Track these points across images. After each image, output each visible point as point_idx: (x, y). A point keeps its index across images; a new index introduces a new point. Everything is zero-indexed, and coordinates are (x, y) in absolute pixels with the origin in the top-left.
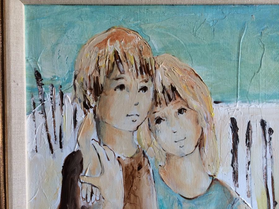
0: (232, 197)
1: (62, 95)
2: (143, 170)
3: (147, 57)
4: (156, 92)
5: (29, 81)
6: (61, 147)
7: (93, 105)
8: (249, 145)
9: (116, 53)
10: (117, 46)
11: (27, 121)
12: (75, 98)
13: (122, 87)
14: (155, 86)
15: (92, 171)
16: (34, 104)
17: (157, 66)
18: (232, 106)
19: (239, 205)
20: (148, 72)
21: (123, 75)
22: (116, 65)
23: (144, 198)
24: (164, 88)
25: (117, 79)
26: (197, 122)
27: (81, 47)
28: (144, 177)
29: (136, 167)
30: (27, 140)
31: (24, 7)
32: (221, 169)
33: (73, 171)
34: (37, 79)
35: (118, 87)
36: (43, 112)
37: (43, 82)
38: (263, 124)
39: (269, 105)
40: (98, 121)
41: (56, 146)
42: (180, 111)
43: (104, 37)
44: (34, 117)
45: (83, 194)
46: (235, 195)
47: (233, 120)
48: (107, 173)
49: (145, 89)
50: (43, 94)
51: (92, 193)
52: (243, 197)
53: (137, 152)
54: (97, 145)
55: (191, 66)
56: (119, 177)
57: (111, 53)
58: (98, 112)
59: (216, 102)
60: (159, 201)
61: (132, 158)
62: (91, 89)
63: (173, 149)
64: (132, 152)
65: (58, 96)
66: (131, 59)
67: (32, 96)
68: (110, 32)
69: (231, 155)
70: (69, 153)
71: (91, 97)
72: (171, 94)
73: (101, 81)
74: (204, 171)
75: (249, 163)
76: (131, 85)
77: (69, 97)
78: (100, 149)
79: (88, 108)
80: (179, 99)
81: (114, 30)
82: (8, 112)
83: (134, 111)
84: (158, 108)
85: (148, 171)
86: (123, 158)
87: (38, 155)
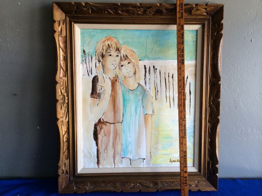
0: (144, 89)
1: (92, 57)
2: (117, 81)
3: (118, 46)
4: (121, 57)
5: (81, 53)
6: (91, 74)
7: (101, 61)
8: (150, 73)
9: (109, 45)
10: (109, 42)
11: (81, 65)
12: (96, 59)
13: (110, 55)
14: (121, 55)
15: (101, 82)
16: (83, 60)
17: (121, 49)
18: (144, 61)
19: (147, 92)
20: (119, 50)
21: (111, 52)
22: (108, 48)
23: (118, 90)
24: (124, 56)
25: (109, 53)
26: (134, 66)
27: (98, 42)
28: (118, 83)
29: (115, 81)
30: (81, 72)
31: (80, 30)
32: (141, 81)
33: (95, 82)
34: (84, 53)
35: (109, 55)
36: (86, 63)
37: (86, 53)
38: (154, 67)
39: (155, 61)
40: (103, 66)
41: (90, 74)
42: (129, 63)
43: (105, 39)
44: (83, 65)
45: (98, 89)
46: (145, 89)
47: (145, 66)
48: (106, 82)
49: (118, 56)
50: (86, 57)
51: (101, 88)
52: (148, 89)
53: (115, 76)
54: (103, 73)
55: (132, 49)
56: (110, 84)
57: (107, 44)
58: (103, 63)
59: (140, 60)
60: (122, 91)
61: (114, 78)
62: (101, 56)
63: (127, 75)
64: (114, 76)
65: (90, 58)
66: (113, 47)
67: (82, 58)
68: (107, 38)
69: (144, 77)
70: (94, 76)
71: (101, 58)
72: (126, 57)
73: (104, 53)
74: (136, 82)
75: (150, 79)
76: (113, 55)
77: (94, 58)
78: (104, 75)
79: (100, 62)
80: (128, 59)
81: (108, 37)
82: (76, 63)
83: (114, 63)
84: (122, 62)
85: (119, 82)
86: (111, 78)
87: (84, 77)
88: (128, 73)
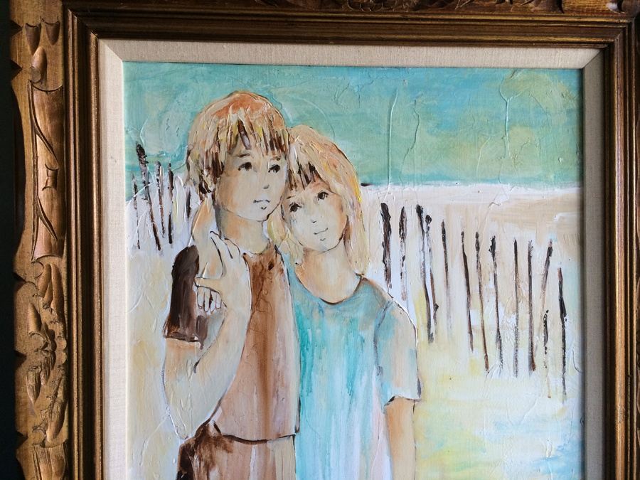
0: (384, 300)
1: (171, 175)
2: (275, 270)
3: (279, 129)
4: (290, 172)
6: (171, 242)
7: (211, 189)
8: (403, 236)
9: (240, 124)
10: (242, 115)
11: (127, 208)
12: (188, 180)
13: (248, 166)
14: (289, 164)
15: (211, 272)
16: (136, 187)
17: (291, 140)
18: (382, 188)
19: (393, 309)
20: (280, 147)
21: (249, 151)
22: (240, 139)
23: (277, 304)
24: (300, 167)
25: (242, 156)
26: (342, 209)
27: (196, 115)
28: (277, 277)
29: (267, 266)
30: (126, 233)
31: (122, 64)
32: (370, 266)
33: (187, 272)
34: (140, 156)
35: (243, 166)
36: (148, 197)
37: (147, 159)
38: (419, 210)
39: (425, 188)
40: (218, 209)
41: (164, 241)
42: (321, 196)
43: (225, 103)
44: (135, 204)
45: (199, 300)
46: (387, 298)
47: (384, 206)
48: (229, 274)
49: (276, 168)
50: (147, 175)
51: (211, 299)
52: (397, 299)
53: (267, 247)
54: (216, 239)
55: (332, 140)
56: (245, 279)
57: (234, 123)
58: (217, 197)
59: (364, 185)
60: (296, 307)
61: (261, 254)
62: (208, 168)
63: (312, 242)
64: (262, 247)
65: (166, 177)
66: (259, 131)
67: (133, 177)
68: (232, 98)
69: (383, 249)
71: (208, 178)
72: (309, 174)
73: (222, 158)
74: (351, 269)
75: (404, 258)
76: (259, 163)
77: (180, 178)
78: (221, 244)
79: (205, 193)
80: (318, 181)
81: (237, 95)
82: (103, 196)
83: (264, 196)
84: (293, 192)
85: (282, 271)
86: (249, 254)
87: (141, 252)
88: (317, 238)
